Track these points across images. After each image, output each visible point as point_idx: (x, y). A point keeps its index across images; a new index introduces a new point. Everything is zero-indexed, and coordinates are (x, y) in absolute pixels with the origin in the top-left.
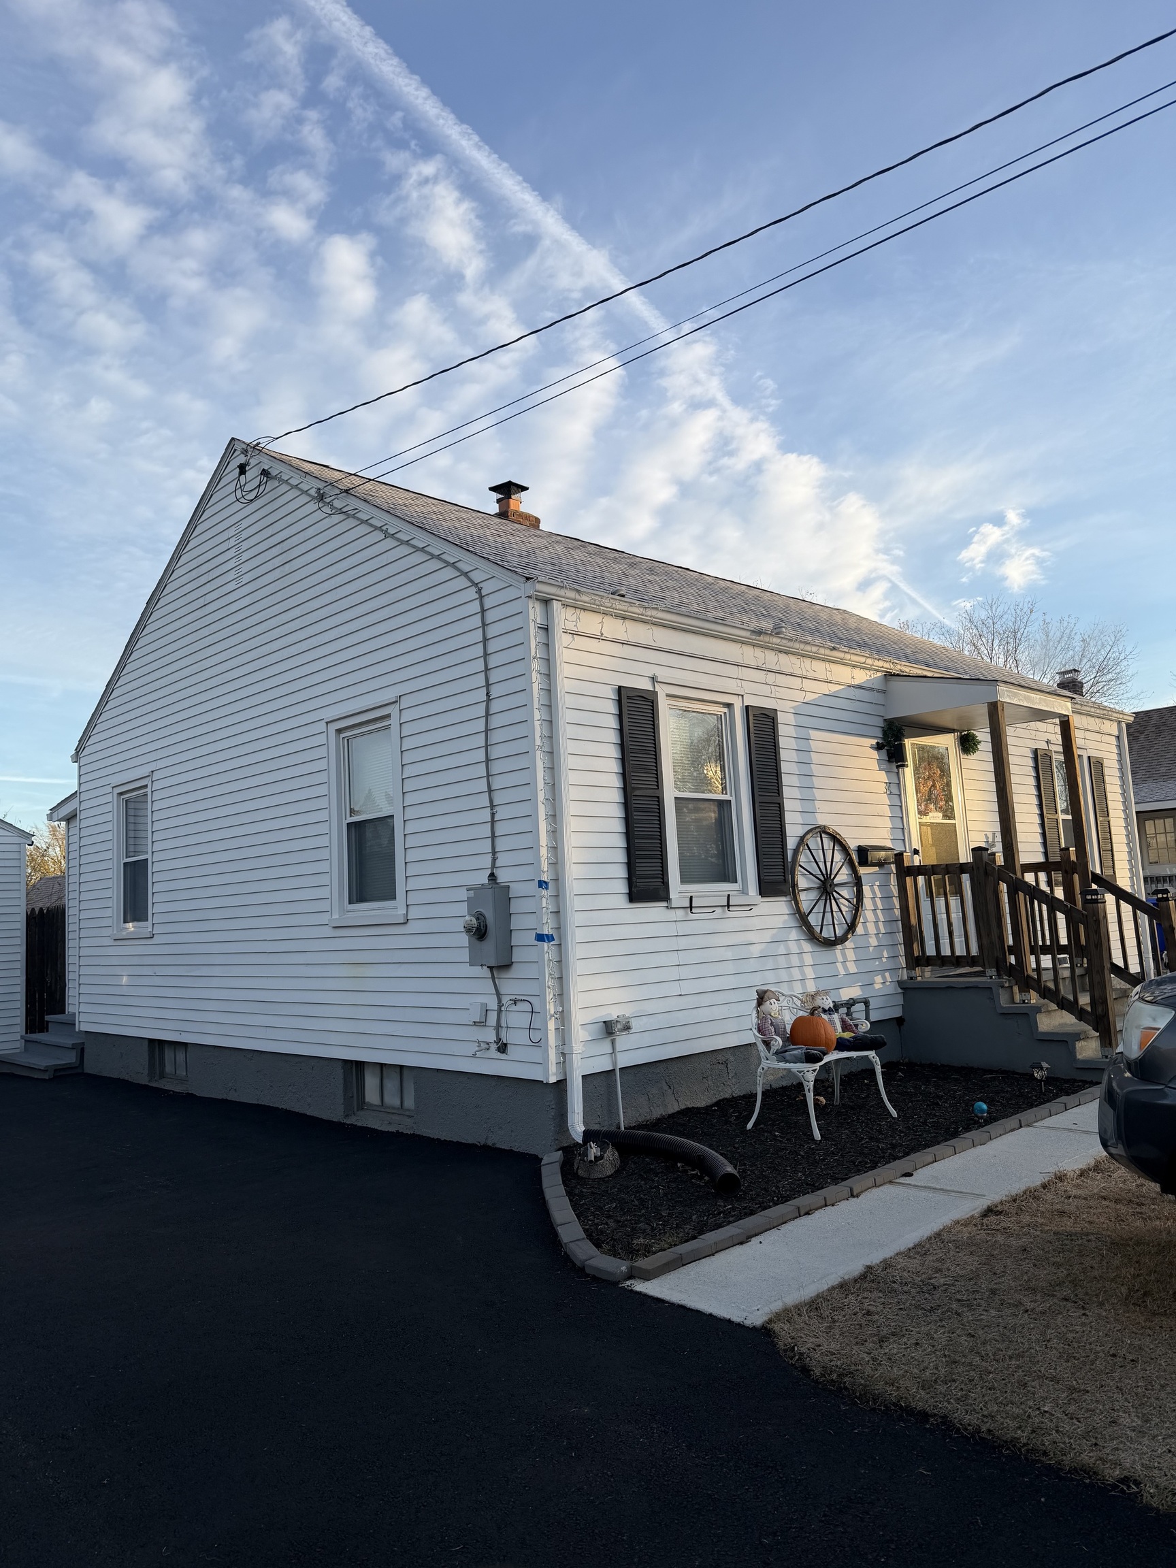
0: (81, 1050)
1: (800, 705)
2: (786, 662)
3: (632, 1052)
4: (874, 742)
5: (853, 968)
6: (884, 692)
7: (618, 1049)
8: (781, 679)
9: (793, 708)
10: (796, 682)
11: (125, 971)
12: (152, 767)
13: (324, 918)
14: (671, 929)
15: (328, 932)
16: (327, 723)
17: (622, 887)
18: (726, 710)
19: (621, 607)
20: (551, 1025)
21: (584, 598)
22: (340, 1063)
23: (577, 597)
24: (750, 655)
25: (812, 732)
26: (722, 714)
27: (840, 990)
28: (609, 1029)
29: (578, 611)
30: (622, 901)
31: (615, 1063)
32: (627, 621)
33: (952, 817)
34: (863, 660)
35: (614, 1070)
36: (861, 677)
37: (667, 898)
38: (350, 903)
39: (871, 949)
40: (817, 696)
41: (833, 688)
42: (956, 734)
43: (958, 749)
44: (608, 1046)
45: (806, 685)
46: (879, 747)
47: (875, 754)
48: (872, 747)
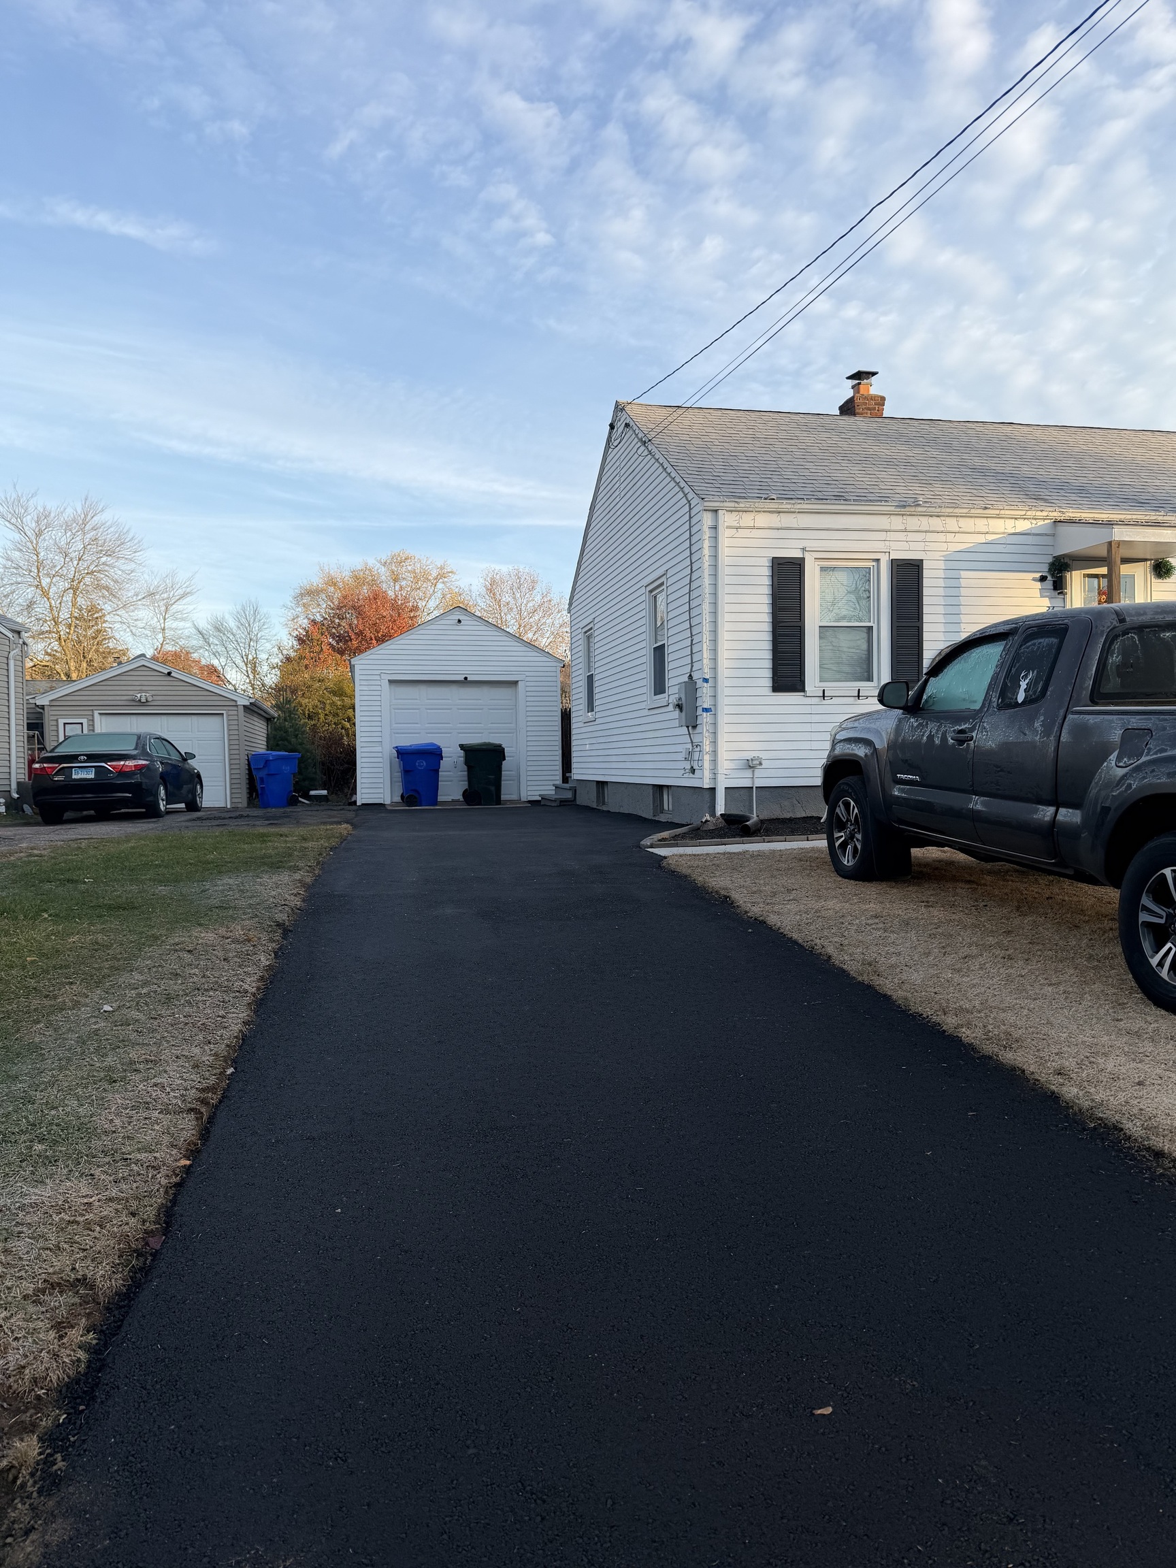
0: (575, 791)
1: (950, 554)
2: (936, 523)
3: (764, 778)
4: (1038, 575)
6: (1054, 535)
7: (755, 776)
8: (930, 537)
9: (943, 556)
10: (941, 537)
11: (587, 742)
12: (593, 616)
13: (643, 705)
14: (807, 709)
15: (646, 712)
16: (646, 587)
17: (769, 683)
18: (874, 564)
19: (772, 507)
20: (707, 758)
21: (742, 505)
22: (651, 787)
23: (736, 505)
24: (897, 523)
25: (962, 572)
26: (872, 567)
28: (751, 765)
29: (741, 513)
30: (768, 691)
31: (753, 784)
32: (781, 514)
34: (1024, 513)
35: (752, 787)
36: (1023, 526)
37: (803, 689)
38: (655, 695)
40: (972, 545)
41: (990, 538)
42: (1149, 562)
43: (1149, 575)
44: (748, 773)
45: (959, 537)
46: (1043, 579)
47: (1038, 585)
48: (1034, 579)
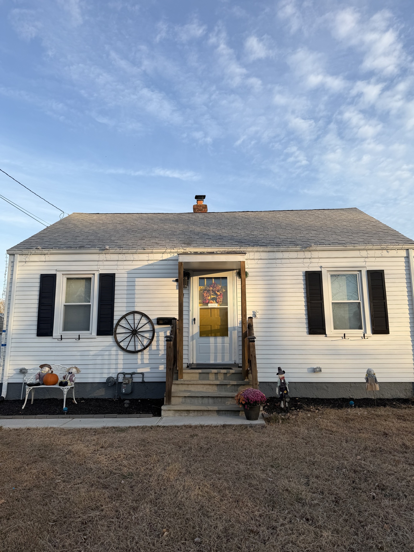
1: (130, 270)
4: (175, 279)
5: (146, 361)
7: (24, 378)
9: (126, 272)
10: (130, 263)
19: (39, 252)
20: (1, 368)
24: (102, 257)
25: (136, 279)
26: (92, 277)
27: (138, 369)
28: (22, 372)
30: (35, 336)
31: (23, 381)
32: (46, 255)
33: (227, 304)
35: (22, 383)
36: (166, 256)
39: (160, 355)
40: (141, 266)
41: (150, 262)
42: (235, 271)
43: (235, 277)
44: (22, 376)
45: (134, 263)
46: (177, 281)
47: (176, 283)
48: (173, 281)
